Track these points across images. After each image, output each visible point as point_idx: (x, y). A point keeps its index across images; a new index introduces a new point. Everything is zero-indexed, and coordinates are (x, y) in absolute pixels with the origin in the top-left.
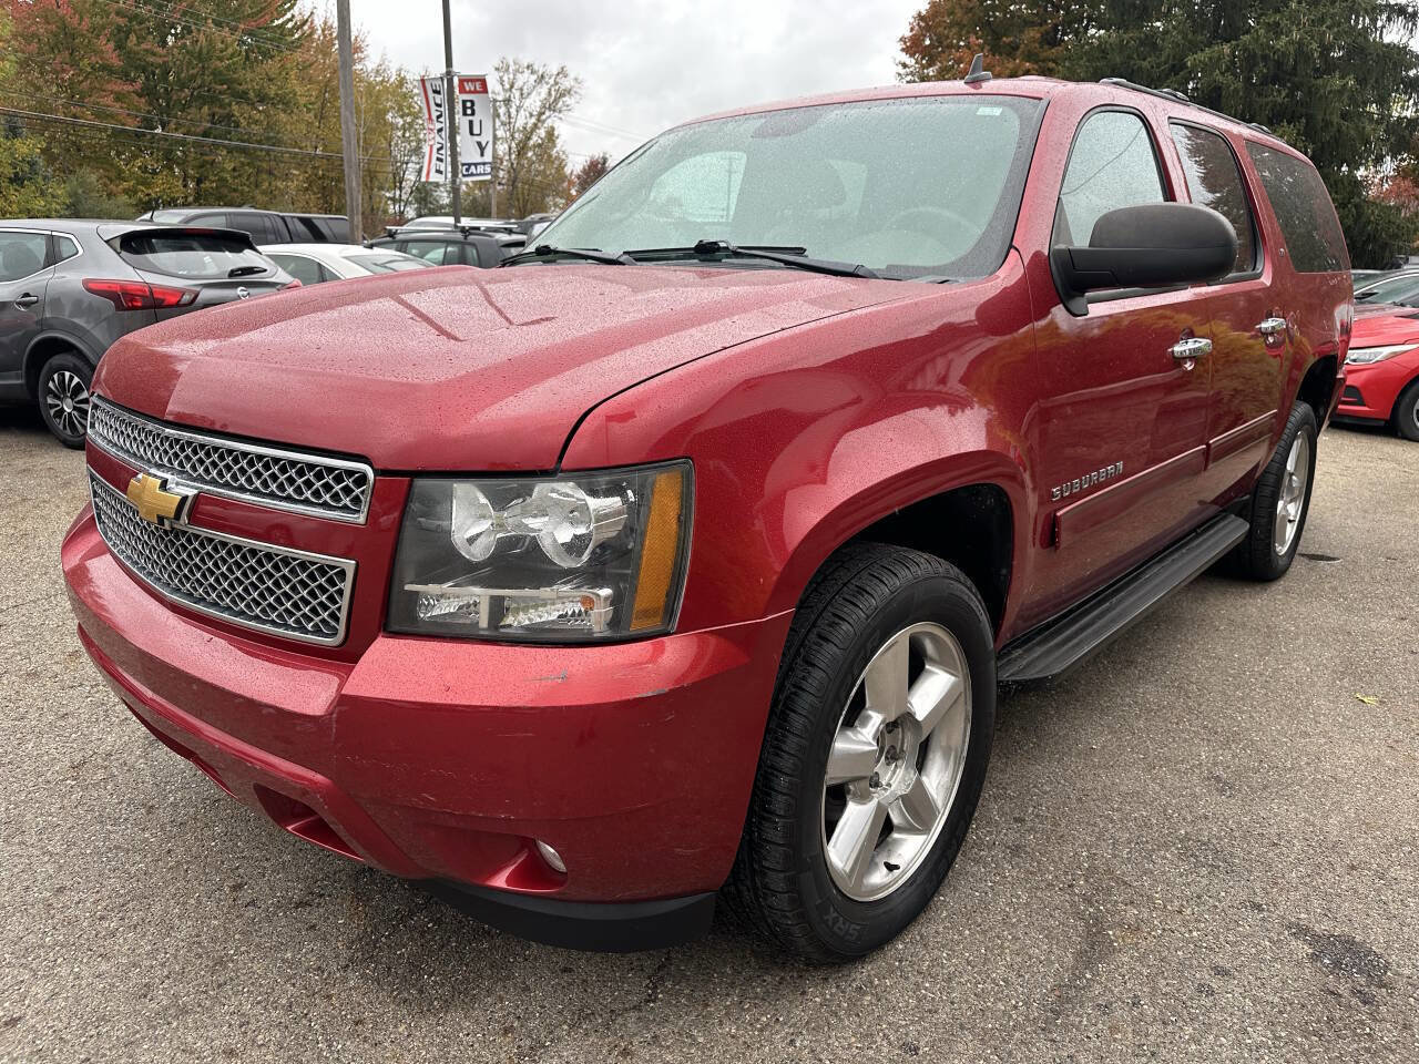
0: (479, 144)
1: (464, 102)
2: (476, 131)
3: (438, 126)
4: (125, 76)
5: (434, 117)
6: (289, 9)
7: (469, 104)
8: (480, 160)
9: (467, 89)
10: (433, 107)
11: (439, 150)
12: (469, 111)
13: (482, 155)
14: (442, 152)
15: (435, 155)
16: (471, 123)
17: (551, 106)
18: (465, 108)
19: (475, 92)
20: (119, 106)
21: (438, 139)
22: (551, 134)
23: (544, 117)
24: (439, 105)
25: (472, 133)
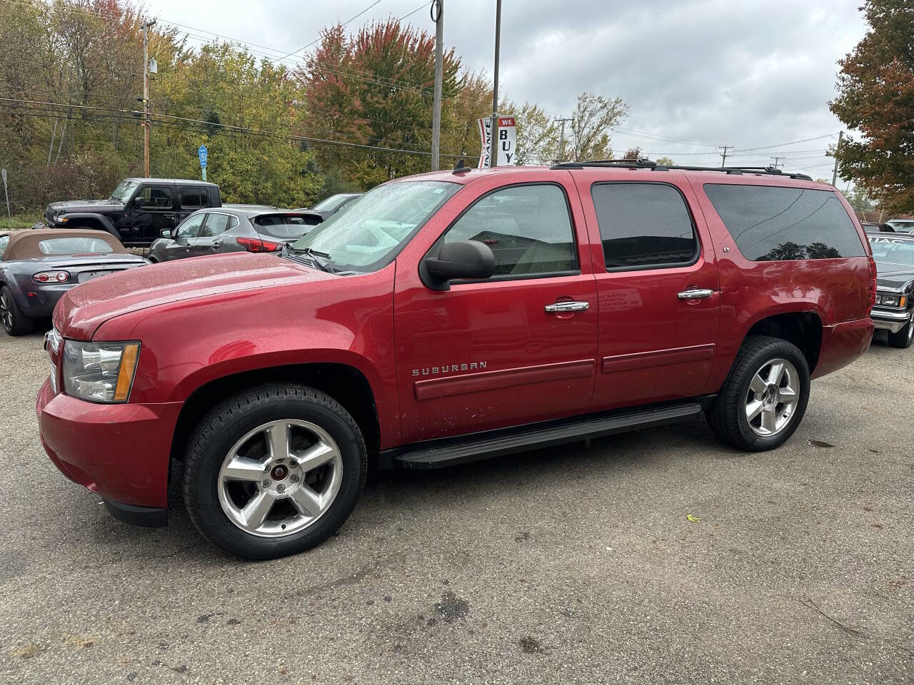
0: (507, 155)
1: (501, 131)
2: (507, 148)
3: (488, 145)
4: (365, 116)
5: (486, 141)
6: (453, 74)
7: (504, 133)
8: (507, 164)
9: (504, 124)
10: (486, 135)
11: (486, 159)
12: (504, 137)
13: (508, 162)
14: (488, 160)
15: (484, 162)
16: (504, 143)
17: (607, 121)
18: (501, 135)
19: (508, 125)
20: (361, 132)
21: (487, 153)
22: (605, 140)
23: (601, 128)
24: (488, 134)
25: (504, 149)
